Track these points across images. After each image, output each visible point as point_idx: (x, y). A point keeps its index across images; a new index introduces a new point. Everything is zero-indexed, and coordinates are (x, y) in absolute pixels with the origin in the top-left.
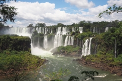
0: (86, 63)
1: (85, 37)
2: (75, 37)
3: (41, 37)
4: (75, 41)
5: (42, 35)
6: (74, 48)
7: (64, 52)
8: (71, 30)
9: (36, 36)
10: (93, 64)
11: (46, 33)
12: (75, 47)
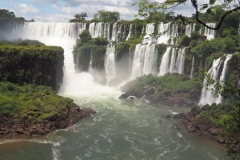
0: (197, 128)
1: (214, 50)
2: (188, 52)
3: (100, 48)
4: (187, 63)
5: (102, 43)
6: (181, 83)
7: (152, 91)
8: (181, 31)
9: (85, 46)
10: (214, 131)
11: (113, 39)
12: (186, 79)
